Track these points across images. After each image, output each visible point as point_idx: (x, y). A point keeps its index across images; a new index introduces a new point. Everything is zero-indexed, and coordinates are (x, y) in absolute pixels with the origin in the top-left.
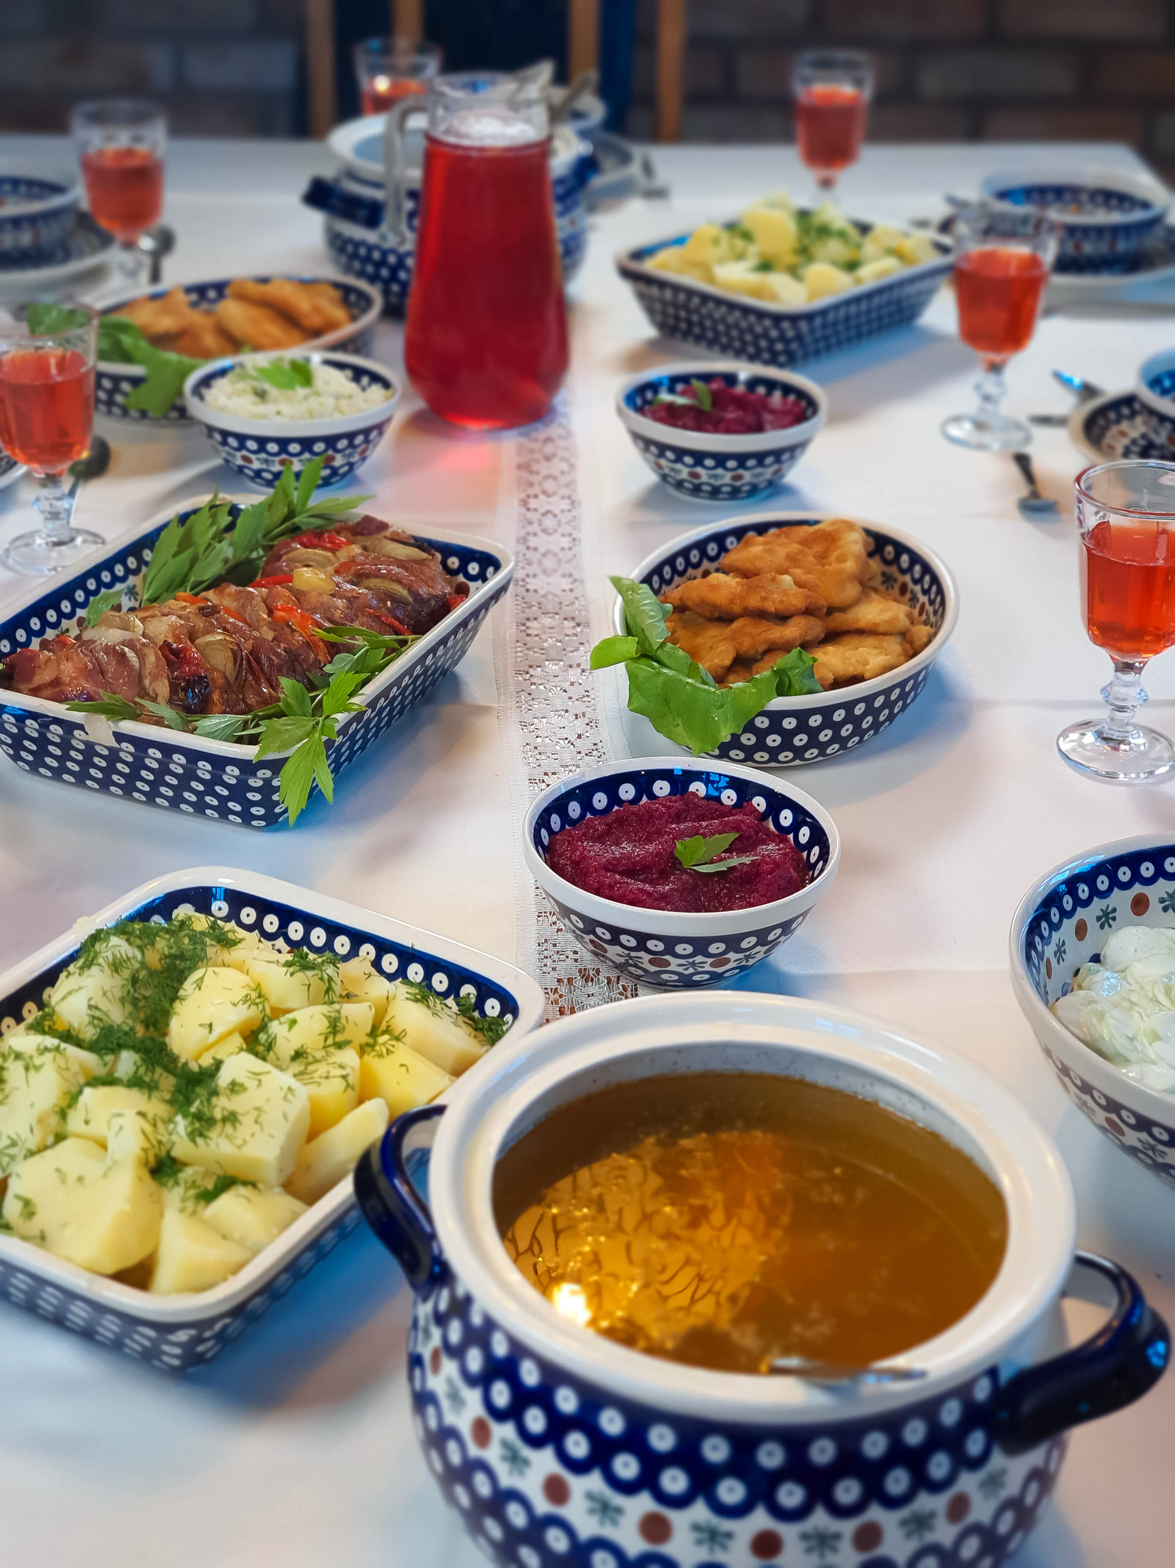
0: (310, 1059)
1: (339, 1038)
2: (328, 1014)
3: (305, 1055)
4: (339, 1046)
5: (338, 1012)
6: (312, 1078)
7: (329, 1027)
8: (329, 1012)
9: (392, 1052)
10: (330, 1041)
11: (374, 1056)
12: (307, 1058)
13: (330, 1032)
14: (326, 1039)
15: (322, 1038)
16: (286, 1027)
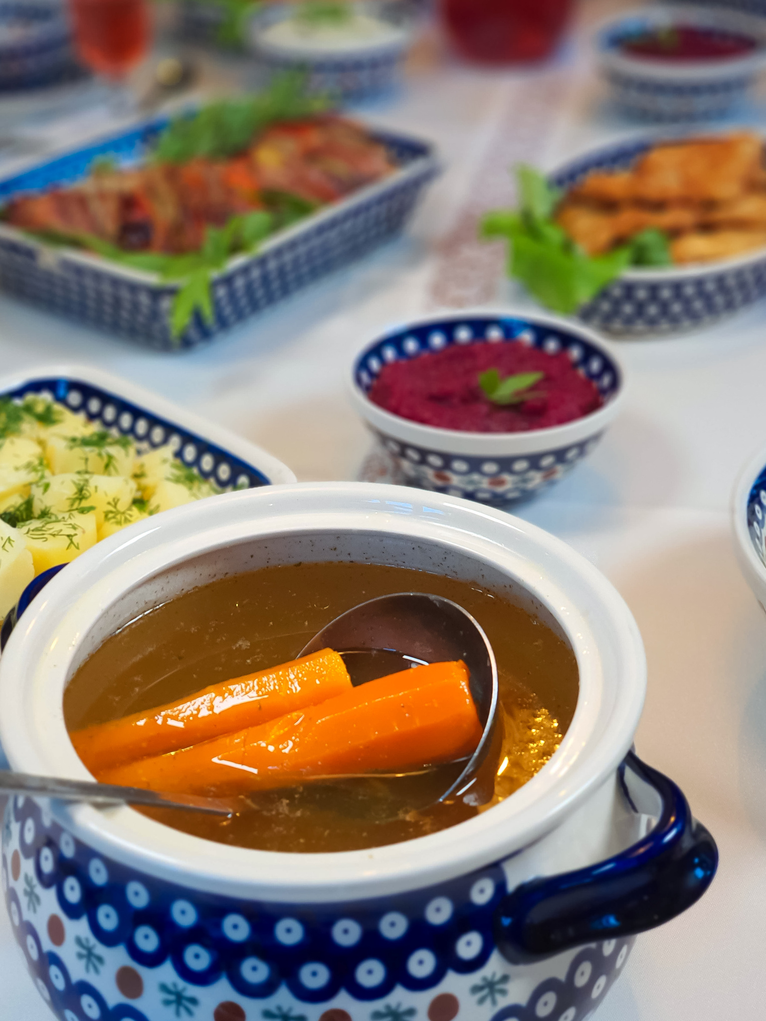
0: (53, 518)
1: (85, 504)
2: (77, 482)
3: (49, 515)
4: (83, 511)
5: (87, 481)
6: (43, 534)
7: (76, 493)
8: (80, 480)
9: (130, 521)
10: (76, 506)
11: (112, 523)
12: (50, 518)
13: (77, 498)
14: (72, 505)
15: (68, 503)
16: (41, 490)
